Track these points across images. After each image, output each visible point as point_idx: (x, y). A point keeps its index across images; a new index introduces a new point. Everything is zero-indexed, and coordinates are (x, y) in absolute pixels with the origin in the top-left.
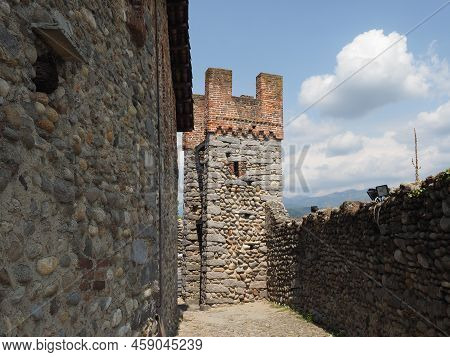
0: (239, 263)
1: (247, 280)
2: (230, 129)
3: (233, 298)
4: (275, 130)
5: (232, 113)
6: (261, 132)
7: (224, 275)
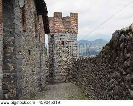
0: (64, 71)
1: (66, 76)
2: (61, 31)
3: (62, 81)
4: (75, 31)
5: (62, 26)
6: (71, 32)
7: (60, 75)
